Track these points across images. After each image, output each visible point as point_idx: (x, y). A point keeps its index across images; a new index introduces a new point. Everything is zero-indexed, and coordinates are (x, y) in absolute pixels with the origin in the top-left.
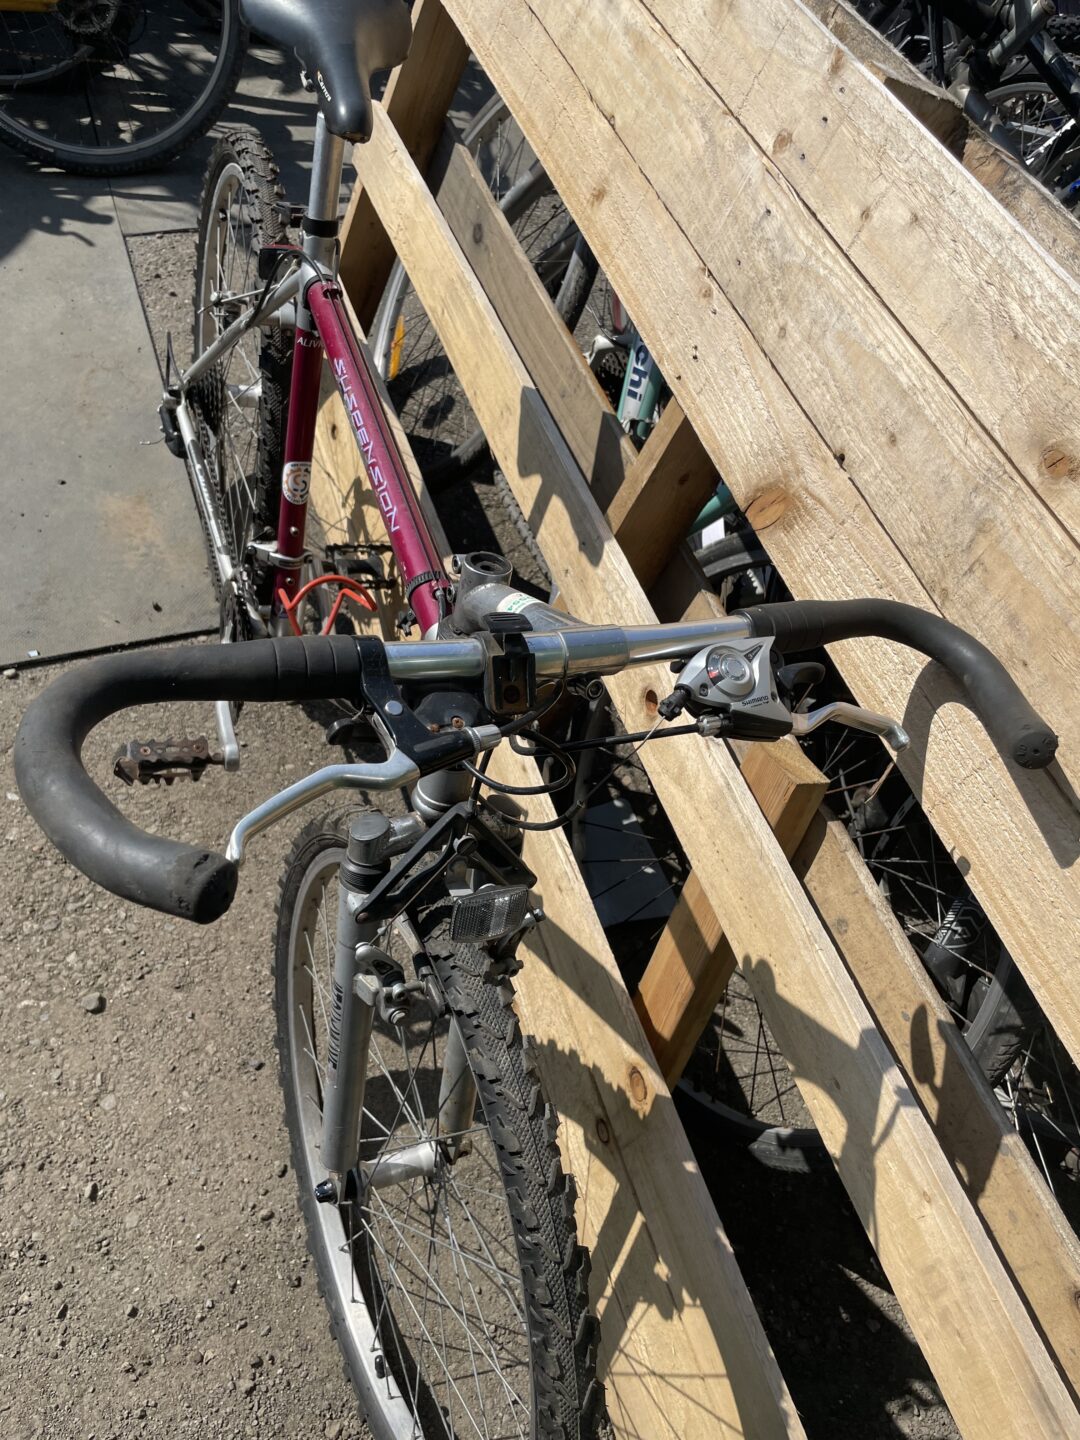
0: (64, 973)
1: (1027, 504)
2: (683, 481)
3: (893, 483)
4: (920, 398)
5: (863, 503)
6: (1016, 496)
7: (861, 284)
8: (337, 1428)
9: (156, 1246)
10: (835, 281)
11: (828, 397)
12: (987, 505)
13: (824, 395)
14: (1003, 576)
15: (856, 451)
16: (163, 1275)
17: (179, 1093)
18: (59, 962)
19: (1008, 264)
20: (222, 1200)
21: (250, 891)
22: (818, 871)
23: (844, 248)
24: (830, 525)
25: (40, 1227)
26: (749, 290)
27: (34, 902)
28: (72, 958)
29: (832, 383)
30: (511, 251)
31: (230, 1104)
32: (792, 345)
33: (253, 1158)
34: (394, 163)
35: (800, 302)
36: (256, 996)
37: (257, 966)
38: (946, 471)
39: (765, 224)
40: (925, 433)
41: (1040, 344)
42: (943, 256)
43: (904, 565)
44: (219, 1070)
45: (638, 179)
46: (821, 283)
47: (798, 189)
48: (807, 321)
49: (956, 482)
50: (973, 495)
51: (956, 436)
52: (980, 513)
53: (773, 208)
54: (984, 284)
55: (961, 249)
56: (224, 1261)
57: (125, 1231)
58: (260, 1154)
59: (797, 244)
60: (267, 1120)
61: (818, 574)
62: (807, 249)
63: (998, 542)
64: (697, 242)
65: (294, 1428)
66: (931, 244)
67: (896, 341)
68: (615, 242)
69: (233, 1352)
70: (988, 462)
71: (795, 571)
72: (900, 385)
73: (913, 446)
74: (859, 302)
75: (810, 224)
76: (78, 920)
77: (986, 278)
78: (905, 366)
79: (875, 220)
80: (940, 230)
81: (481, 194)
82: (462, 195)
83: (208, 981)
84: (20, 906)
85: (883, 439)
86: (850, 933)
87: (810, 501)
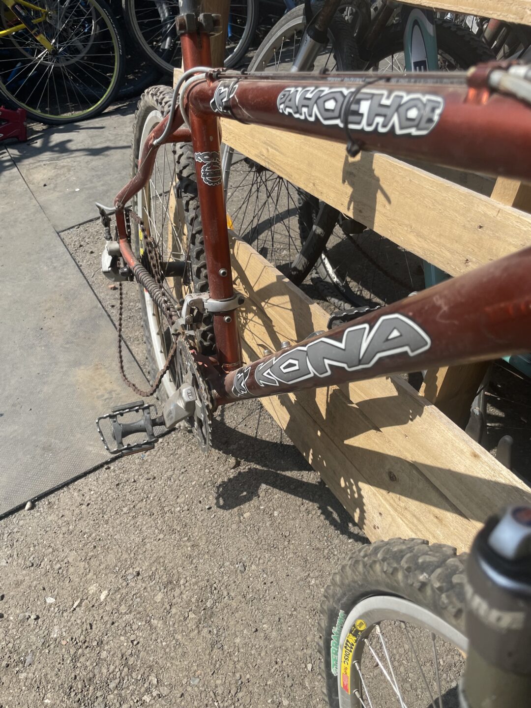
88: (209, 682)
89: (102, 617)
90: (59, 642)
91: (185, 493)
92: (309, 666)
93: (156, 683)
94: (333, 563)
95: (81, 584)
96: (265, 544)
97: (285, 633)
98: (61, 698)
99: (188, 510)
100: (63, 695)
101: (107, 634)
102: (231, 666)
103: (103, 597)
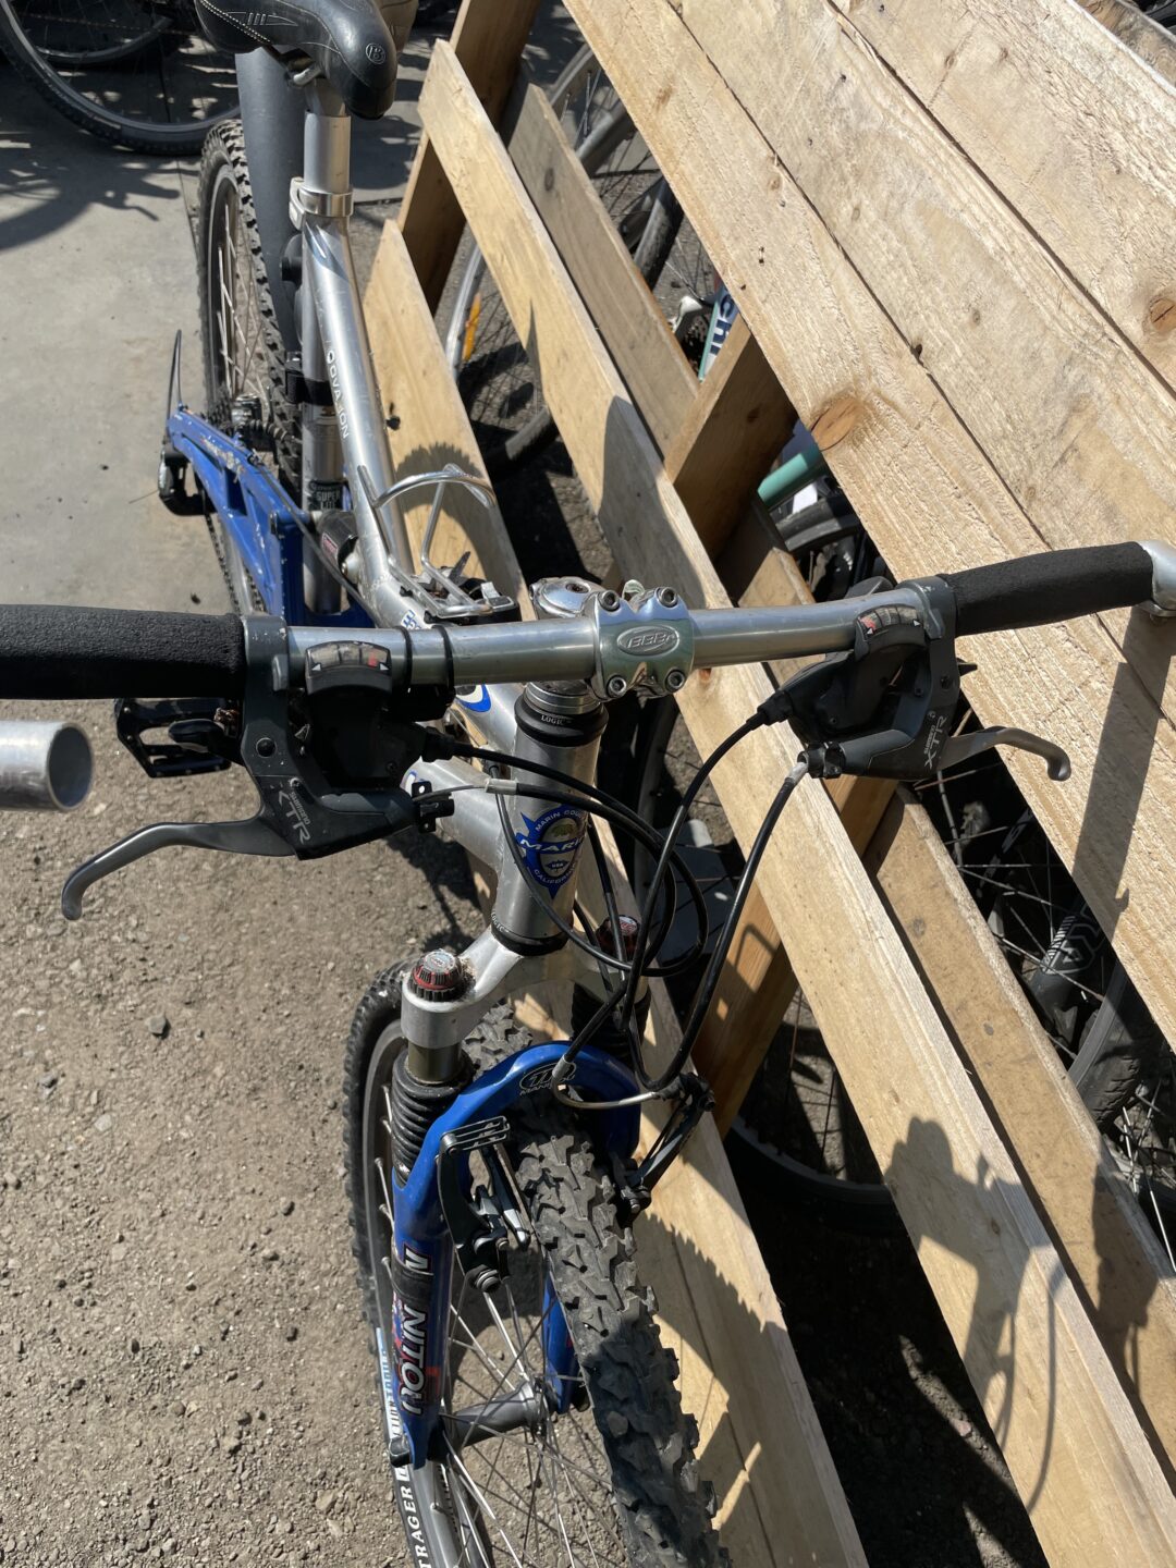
0: (67, 981)
1: (1129, 369)
2: (752, 417)
3: (976, 369)
4: (1009, 263)
5: (943, 401)
6: (1116, 360)
7: (944, 141)
8: (329, 1499)
9: (142, 1283)
10: (914, 143)
11: (905, 280)
12: (1083, 378)
13: (900, 278)
14: (1098, 460)
15: (934, 336)
16: (148, 1315)
17: (181, 1117)
18: (62, 969)
19: (1110, 89)
20: (220, 1237)
21: (275, 903)
22: (893, 865)
23: (926, 103)
24: (906, 432)
25: (17, 1254)
26: (821, 171)
27: (40, 905)
28: (75, 966)
29: (910, 263)
30: (582, 192)
31: (237, 1132)
32: (867, 226)
33: (257, 1193)
34: (458, 103)
35: (876, 174)
36: (273, 1017)
37: (277, 985)
38: (1036, 345)
39: (839, 92)
40: (1013, 303)
41: (1146, 175)
42: (1036, 91)
43: (986, 467)
44: (227, 1095)
45: (706, 69)
46: (899, 147)
47: (876, 46)
48: (884, 194)
49: (1048, 358)
50: (1067, 368)
51: (1049, 301)
52: (1075, 389)
53: (849, 76)
54: (1082, 116)
55: (1056, 79)
56: (217, 1303)
57: (111, 1263)
58: (265, 1188)
59: (876, 108)
60: (275, 1152)
61: (890, 492)
62: (884, 110)
63: (1094, 419)
64: (767, 127)
65: (281, 1497)
66: (1024, 81)
67: (981, 199)
68: (680, 146)
69: (219, 1405)
70: (1085, 326)
71: (864, 492)
72: (986, 253)
73: (1000, 320)
74: (940, 162)
75: (888, 82)
76: (85, 925)
77: (1084, 108)
78: (991, 228)
79: (959, 64)
80: (1032, 63)
81: (554, 136)
82: (534, 140)
83: (221, 998)
84: (25, 908)
85: (966, 318)
86: (927, 935)
87: (883, 407)
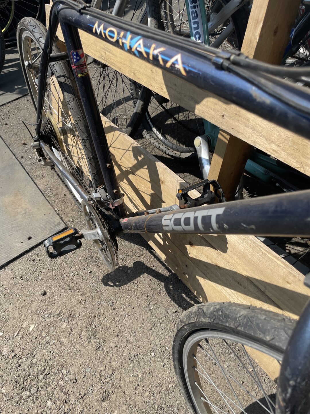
18: (44, 408)
27: (24, 381)
28: (49, 403)
83: (116, 391)
88: (96, 369)
89: (31, 340)
90: (7, 357)
91: (75, 265)
92: (153, 354)
93: (66, 373)
94: (163, 296)
95: (18, 323)
96: (124, 289)
97: (138, 337)
98: (11, 388)
99: (78, 274)
100: (12, 386)
101: (35, 350)
102: (109, 359)
103: (31, 329)
